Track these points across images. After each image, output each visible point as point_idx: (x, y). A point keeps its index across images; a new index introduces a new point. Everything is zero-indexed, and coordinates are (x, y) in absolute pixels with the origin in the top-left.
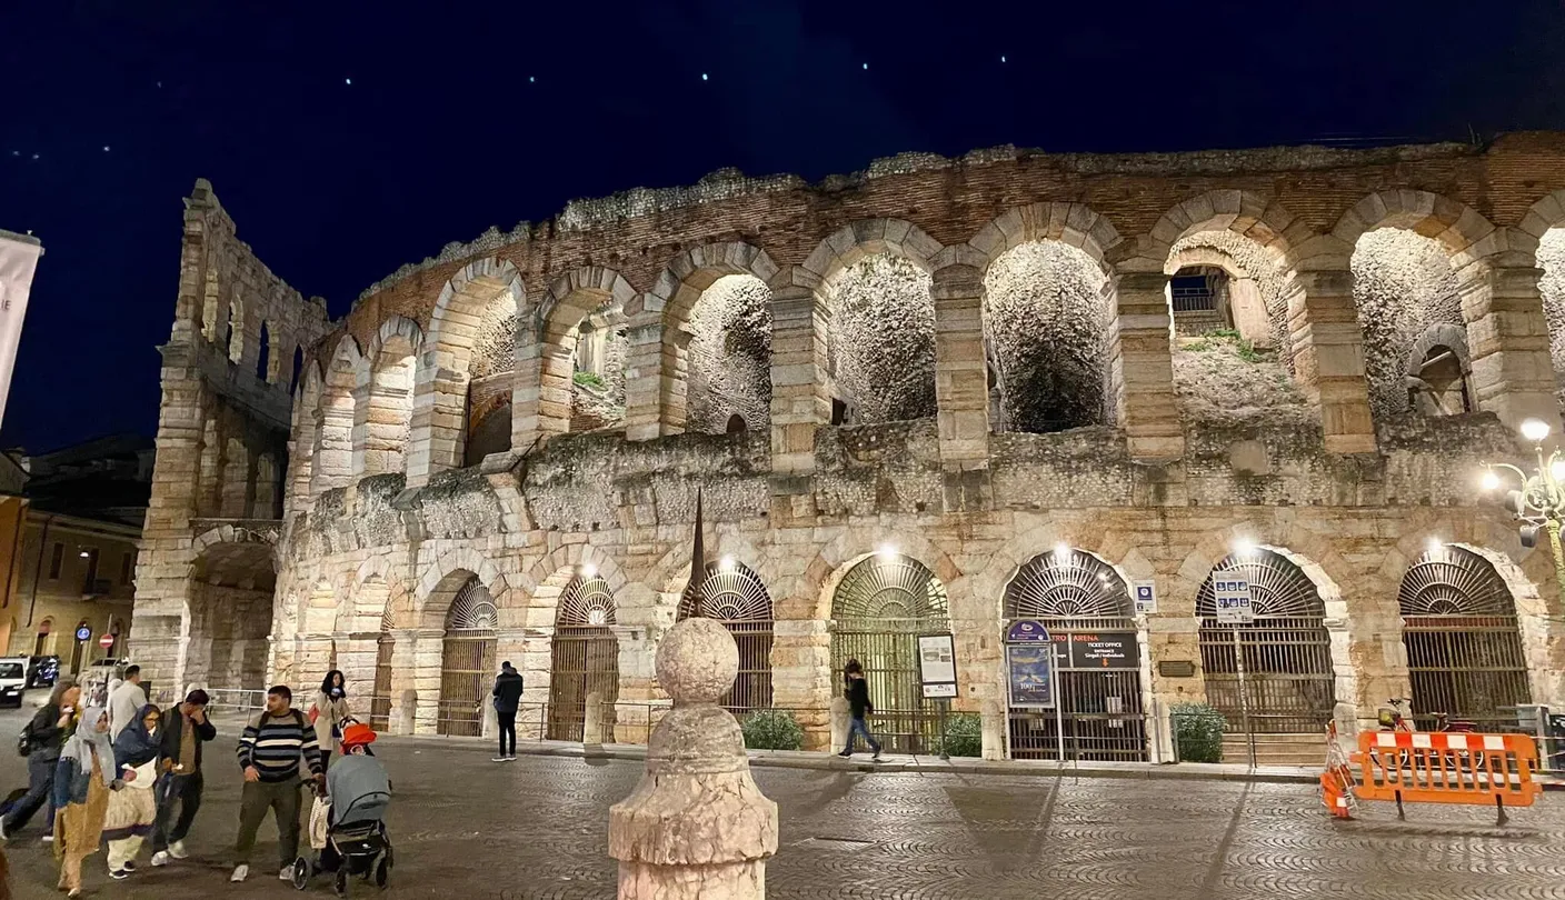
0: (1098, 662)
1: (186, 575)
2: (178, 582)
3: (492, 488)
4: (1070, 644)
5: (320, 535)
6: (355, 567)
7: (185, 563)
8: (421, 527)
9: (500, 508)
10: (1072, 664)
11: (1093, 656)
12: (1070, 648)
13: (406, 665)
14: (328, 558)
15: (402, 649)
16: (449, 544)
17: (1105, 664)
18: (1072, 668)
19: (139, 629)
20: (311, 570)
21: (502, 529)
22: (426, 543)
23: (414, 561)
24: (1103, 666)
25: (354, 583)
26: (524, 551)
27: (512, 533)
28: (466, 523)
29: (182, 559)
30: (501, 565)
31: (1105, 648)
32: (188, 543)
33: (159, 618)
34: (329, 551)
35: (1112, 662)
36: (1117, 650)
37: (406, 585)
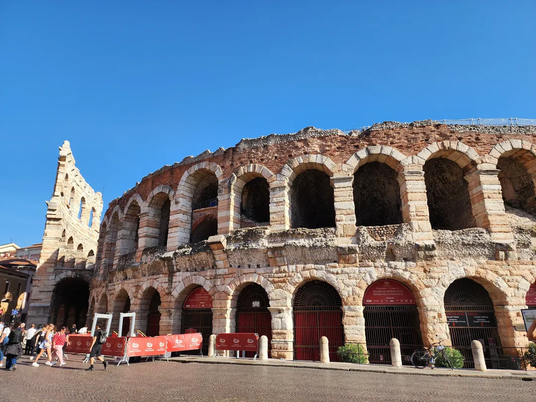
0: (479, 324)
1: (52, 290)
2: (49, 293)
3: (211, 250)
4: (467, 316)
5: (122, 272)
6: (141, 283)
7: (52, 285)
8: (175, 267)
9: (214, 258)
10: (468, 325)
11: (477, 322)
12: (467, 318)
13: (166, 325)
14: (126, 281)
15: (165, 318)
16: (188, 274)
17: (482, 325)
18: (468, 327)
19: (31, 312)
20: (116, 287)
21: (214, 267)
22: (178, 274)
23: (170, 281)
24: (481, 326)
25: (140, 291)
26: (225, 276)
27: (219, 269)
28: (196, 265)
29: (51, 284)
30: (214, 282)
31: (481, 318)
32: (54, 277)
33: (40, 307)
34: (126, 278)
35: (485, 324)
36: (487, 320)
37: (167, 291)
